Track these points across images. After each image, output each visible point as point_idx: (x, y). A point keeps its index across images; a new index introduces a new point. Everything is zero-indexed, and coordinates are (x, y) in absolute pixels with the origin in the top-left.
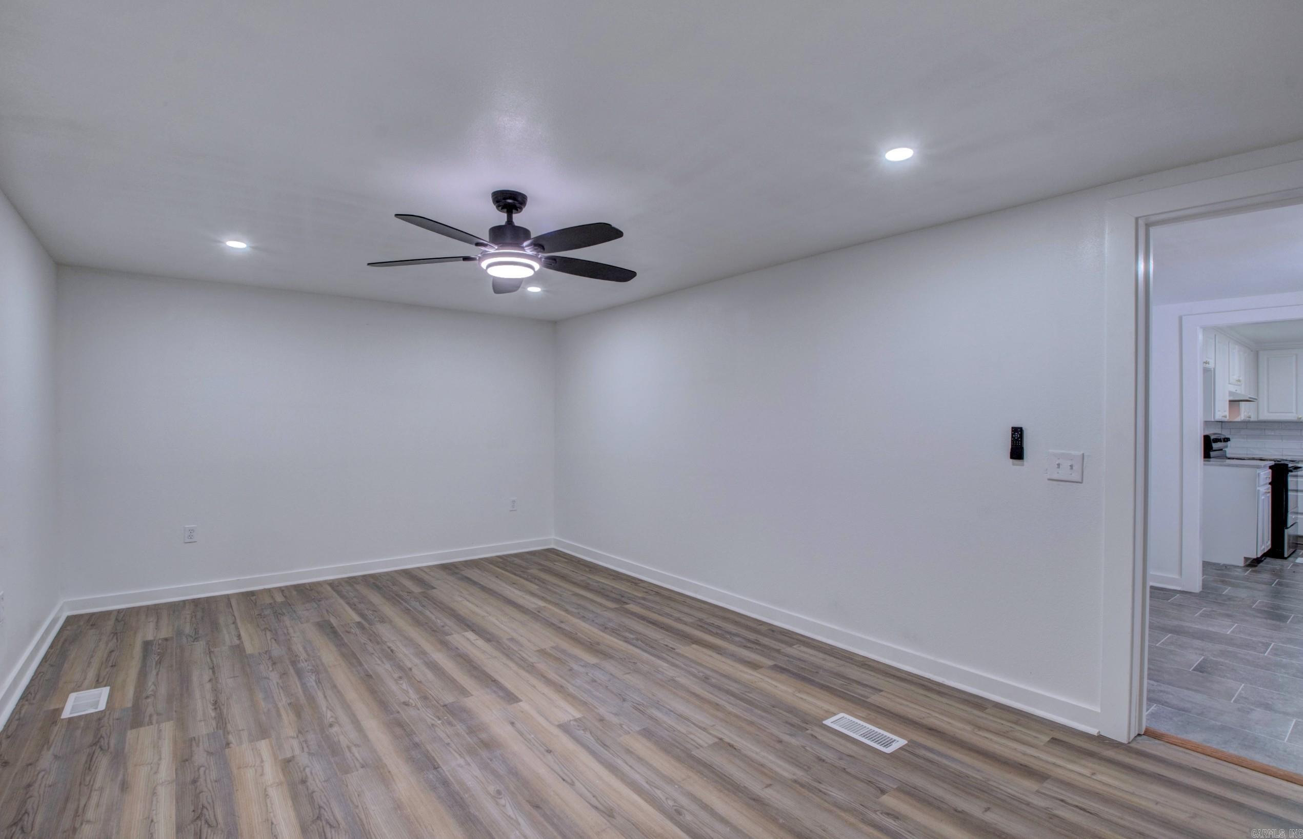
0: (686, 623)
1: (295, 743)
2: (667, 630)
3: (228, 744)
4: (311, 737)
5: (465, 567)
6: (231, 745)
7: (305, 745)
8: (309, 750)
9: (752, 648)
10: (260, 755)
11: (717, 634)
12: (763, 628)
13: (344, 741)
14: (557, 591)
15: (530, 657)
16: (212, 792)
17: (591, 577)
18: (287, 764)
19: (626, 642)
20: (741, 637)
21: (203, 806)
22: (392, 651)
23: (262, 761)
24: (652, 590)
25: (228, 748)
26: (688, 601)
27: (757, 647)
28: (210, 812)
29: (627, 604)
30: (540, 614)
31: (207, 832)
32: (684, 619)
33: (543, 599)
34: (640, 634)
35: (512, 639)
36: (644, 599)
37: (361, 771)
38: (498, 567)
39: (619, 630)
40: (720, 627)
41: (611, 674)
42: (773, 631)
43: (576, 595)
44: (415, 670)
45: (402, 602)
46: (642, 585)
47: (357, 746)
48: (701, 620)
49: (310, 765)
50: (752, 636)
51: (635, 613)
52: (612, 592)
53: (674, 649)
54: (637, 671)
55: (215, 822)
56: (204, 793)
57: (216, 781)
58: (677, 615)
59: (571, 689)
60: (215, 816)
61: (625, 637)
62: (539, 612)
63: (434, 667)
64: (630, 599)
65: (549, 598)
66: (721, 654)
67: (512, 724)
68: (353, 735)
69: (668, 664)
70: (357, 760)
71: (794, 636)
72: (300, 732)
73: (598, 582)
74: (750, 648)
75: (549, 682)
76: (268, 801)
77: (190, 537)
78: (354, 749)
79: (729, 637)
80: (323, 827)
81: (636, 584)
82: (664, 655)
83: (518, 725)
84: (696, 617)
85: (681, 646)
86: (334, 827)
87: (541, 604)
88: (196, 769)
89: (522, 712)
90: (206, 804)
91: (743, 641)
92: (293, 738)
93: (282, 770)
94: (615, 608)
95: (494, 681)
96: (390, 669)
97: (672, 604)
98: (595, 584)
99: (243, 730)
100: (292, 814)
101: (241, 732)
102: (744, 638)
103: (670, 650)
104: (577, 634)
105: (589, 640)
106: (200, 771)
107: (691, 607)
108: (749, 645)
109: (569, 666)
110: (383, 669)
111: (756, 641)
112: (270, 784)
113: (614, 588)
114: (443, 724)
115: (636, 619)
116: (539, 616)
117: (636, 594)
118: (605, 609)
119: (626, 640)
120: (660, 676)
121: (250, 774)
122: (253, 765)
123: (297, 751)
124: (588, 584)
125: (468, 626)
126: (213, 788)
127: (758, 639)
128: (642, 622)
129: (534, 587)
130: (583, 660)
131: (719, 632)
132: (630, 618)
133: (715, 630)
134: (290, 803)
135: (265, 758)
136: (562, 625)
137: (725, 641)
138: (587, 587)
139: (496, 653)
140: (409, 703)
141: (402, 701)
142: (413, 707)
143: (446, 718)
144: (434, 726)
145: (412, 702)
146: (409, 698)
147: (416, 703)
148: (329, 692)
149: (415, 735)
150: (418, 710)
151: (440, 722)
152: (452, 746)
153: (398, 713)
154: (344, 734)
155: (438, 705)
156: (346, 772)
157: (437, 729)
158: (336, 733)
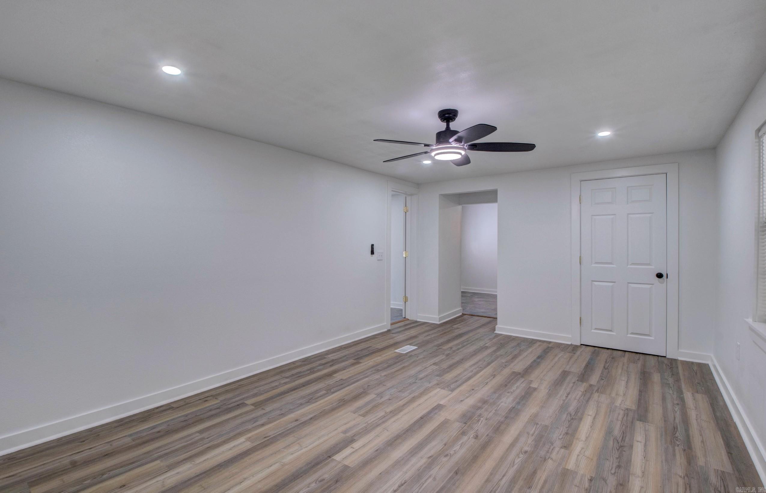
1: (554, 455)
3: (591, 480)
4: (542, 453)
6: (590, 478)
7: (550, 450)
8: (550, 446)
10: (577, 460)
13: (530, 440)
16: (611, 455)
18: (567, 446)
21: (618, 450)
23: (578, 455)
25: (592, 477)
28: (615, 446)
31: (619, 438)
37: (540, 423)
47: (528, 433)
49: (557, 439)
55: (614, 440)
56: (616, 457)
57: (608, 459)
60: (614, 443)
68: (523, 439)
70: (536, 427)
72: (545, 460)
76: (587, 435)
78: (531, 433)
80: (574, 416)
86: (570, 414)
88: (616, 474)
90: (616, 451)
92: (552, 459)
93: (571, 444)
99: (576, 486)
100: (581, 426)
101: (578, 485)
106: (614, 471)
112: (582, 442)
121: (588, 453)
122: (583, 457)
123: (557, 449)
126: (610, 457)
134: (580, 429)
135: (576, 456)
140: (474, 436)
141: (475, 440)
142: (476, 433)
143: (476, 418)
144: (486, 420)
145: (472, 436)
146: (469, 438)
147: (472, 434)
148: (497, 477)
149: (499, 421)
150: (478, 430)
151: (481, 419)
152: (496, 409)
153: (488, 435)
154: (526, 443)
155: (467, 426)
156: (546, 426)
157: (488, 417)
158: (528, 446)
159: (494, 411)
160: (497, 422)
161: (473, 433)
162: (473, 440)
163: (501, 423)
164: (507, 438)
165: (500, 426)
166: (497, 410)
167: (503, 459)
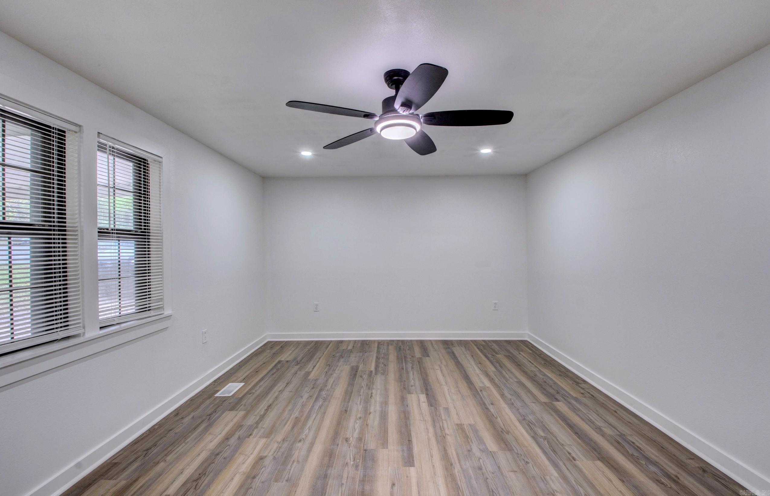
0: (603, 435)
1: (275, 447)
2: (579, 437)
4: (285, 445)
5: (458, 345)
7: (277, 451)
8: (277, 455)
9: (666, 486)
10: (255, 449)
11: (632, 455)
12: (693, 464)
13: (296, 455)
14: (506, 375)
15: (448, 428)
17: (542, 370)
18: (259, 461)
19: (533, 437)
20: (658, 467)
22: (371, 396)
23: (252, 454)
24: (589, 393)
25: (248, 438)
26: (621, 412)
27: (674, 486)
29: (557, 400)
30: (480, 393)
32: (605, 430)
33: (491, 380)
34: (552, 433)
35: (447, 409)
36: (576, 399)
37: (285, 483)
38: (478, 348)
39: (535, 425)
40: (640, 448)
41: (499, 467)
42: (704, 471)
43: (520, 383)
44: (371, 416)
45: (404, 362)
46: (583, 385)
47: (298, 462)
48: (622, 436)
49: (267, 466)
50: (673, 469)
51: (560, 411)
52: (551, 386)
53: (575, 460)
54: (524, 473)
56: (214, 464)
58: (600, 423)
59: (457, 470)
61: (536, 433)
62: (481, 391)
63: (384, 416)
64: (563, 397)
65: (497, 381)
66: (623, 481)
67: (393, 485)
68: (303, 453)
69: (558, 473)
70: (289, 475)
71: (731, 486)
72: (284, 440)
73: (545, 375)
74: (662, 483)
75: (445, 456)
77: (316, 308)
78: (295, 464)
79: (644, 463)
81: (577, 384)
82: (561, 464)
83: (396, 488)
84: (618, 431)
85: (583, 458)
87: (487, 383)
88: (226, 446)
89: (407, 477)
90: (207, 472)
91: (659, 473)
92: (277, 443)
93: (254, 465)
94: (545, 403)
95: (410, 441)
96: (360, 410)
97: (602, 411)
98: (541, 376)
99: (264, 428)
101: (262, 429)
102: (662, 470)
103: (569, 459)
104: (496, 418)
105: (503, 427)
106: (226, 448)
107: (620, 419)
108: (664, 480)
109: (470, 446)
110: (357, 407)
111: (675, 478)
112: (240, 472)
113: (555, 383)
114: (353, 465)
115: (556, 417)
116: (479, 394)
117: (572, 393)
118: (534, 401)
119: (535, 438)
120: (542, 485)
121: (240, 460)
122: (247, 454)
123: (270, 454)
124: (536, 375)
125: (427, 390)
127: (678, 475)
128: (561, 422)
129: (491, 369)
130: (484, 444)
131: (636, 454)
132: (552, 415)
133: (631, 451)
135: (254, 453)
136: (491, 407)
137: (636, 467)
138: (532, 378)
139: (428, 418)
140: (349, 440)
141: (347, 437)
142: (349, 444)
143: (358, 461)
144: (347, 463)
145: (352, 439)
146: (352, 436)
147: (353, 441)
148: (319, 416)
149: (332, 467)
150: (349, 448)
151: (353, 463)
152: (344, 487)
153: (338, 445)
154: (301, 450)
155: (362, 448)
156: (276, 481)
157: (346, 468)
158: (298, 447)
159: (344, 481)
160: (334, 465)
161: (351, 442)
162: (348, 436)
163: (330, 465)
164: (318, 448)
165: (330, 460)
166: (341, 486)
167: (318, 429)
